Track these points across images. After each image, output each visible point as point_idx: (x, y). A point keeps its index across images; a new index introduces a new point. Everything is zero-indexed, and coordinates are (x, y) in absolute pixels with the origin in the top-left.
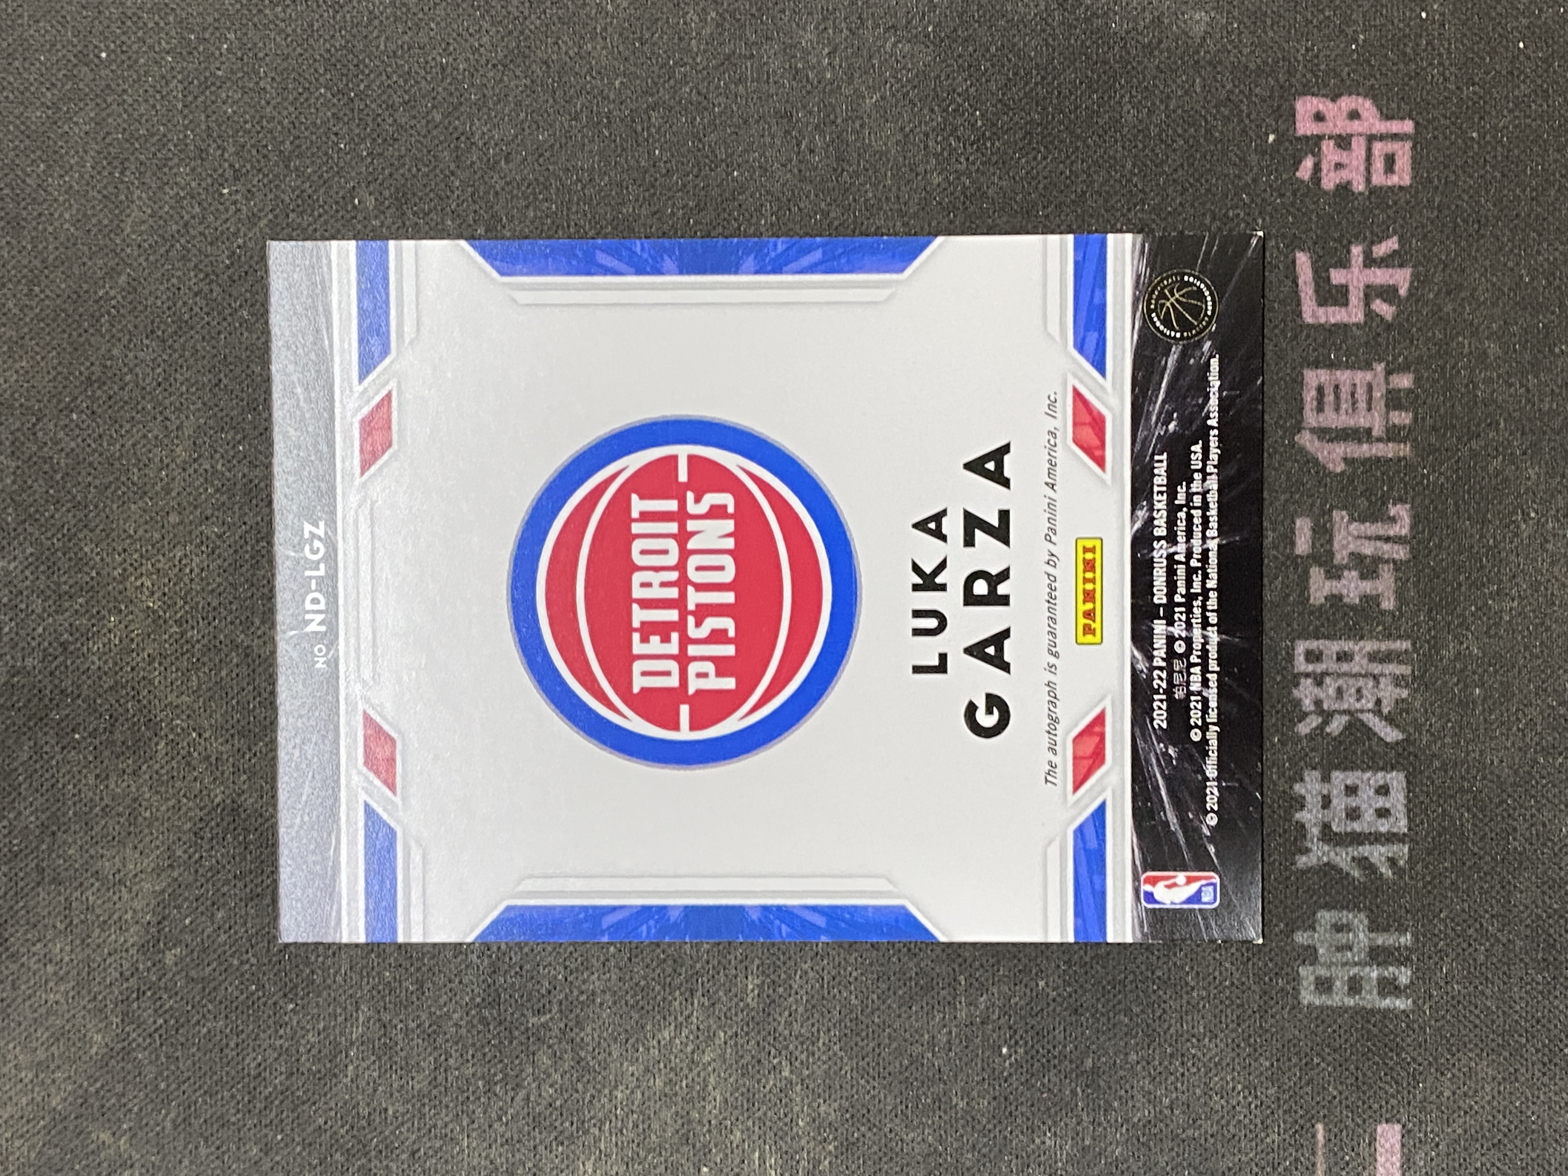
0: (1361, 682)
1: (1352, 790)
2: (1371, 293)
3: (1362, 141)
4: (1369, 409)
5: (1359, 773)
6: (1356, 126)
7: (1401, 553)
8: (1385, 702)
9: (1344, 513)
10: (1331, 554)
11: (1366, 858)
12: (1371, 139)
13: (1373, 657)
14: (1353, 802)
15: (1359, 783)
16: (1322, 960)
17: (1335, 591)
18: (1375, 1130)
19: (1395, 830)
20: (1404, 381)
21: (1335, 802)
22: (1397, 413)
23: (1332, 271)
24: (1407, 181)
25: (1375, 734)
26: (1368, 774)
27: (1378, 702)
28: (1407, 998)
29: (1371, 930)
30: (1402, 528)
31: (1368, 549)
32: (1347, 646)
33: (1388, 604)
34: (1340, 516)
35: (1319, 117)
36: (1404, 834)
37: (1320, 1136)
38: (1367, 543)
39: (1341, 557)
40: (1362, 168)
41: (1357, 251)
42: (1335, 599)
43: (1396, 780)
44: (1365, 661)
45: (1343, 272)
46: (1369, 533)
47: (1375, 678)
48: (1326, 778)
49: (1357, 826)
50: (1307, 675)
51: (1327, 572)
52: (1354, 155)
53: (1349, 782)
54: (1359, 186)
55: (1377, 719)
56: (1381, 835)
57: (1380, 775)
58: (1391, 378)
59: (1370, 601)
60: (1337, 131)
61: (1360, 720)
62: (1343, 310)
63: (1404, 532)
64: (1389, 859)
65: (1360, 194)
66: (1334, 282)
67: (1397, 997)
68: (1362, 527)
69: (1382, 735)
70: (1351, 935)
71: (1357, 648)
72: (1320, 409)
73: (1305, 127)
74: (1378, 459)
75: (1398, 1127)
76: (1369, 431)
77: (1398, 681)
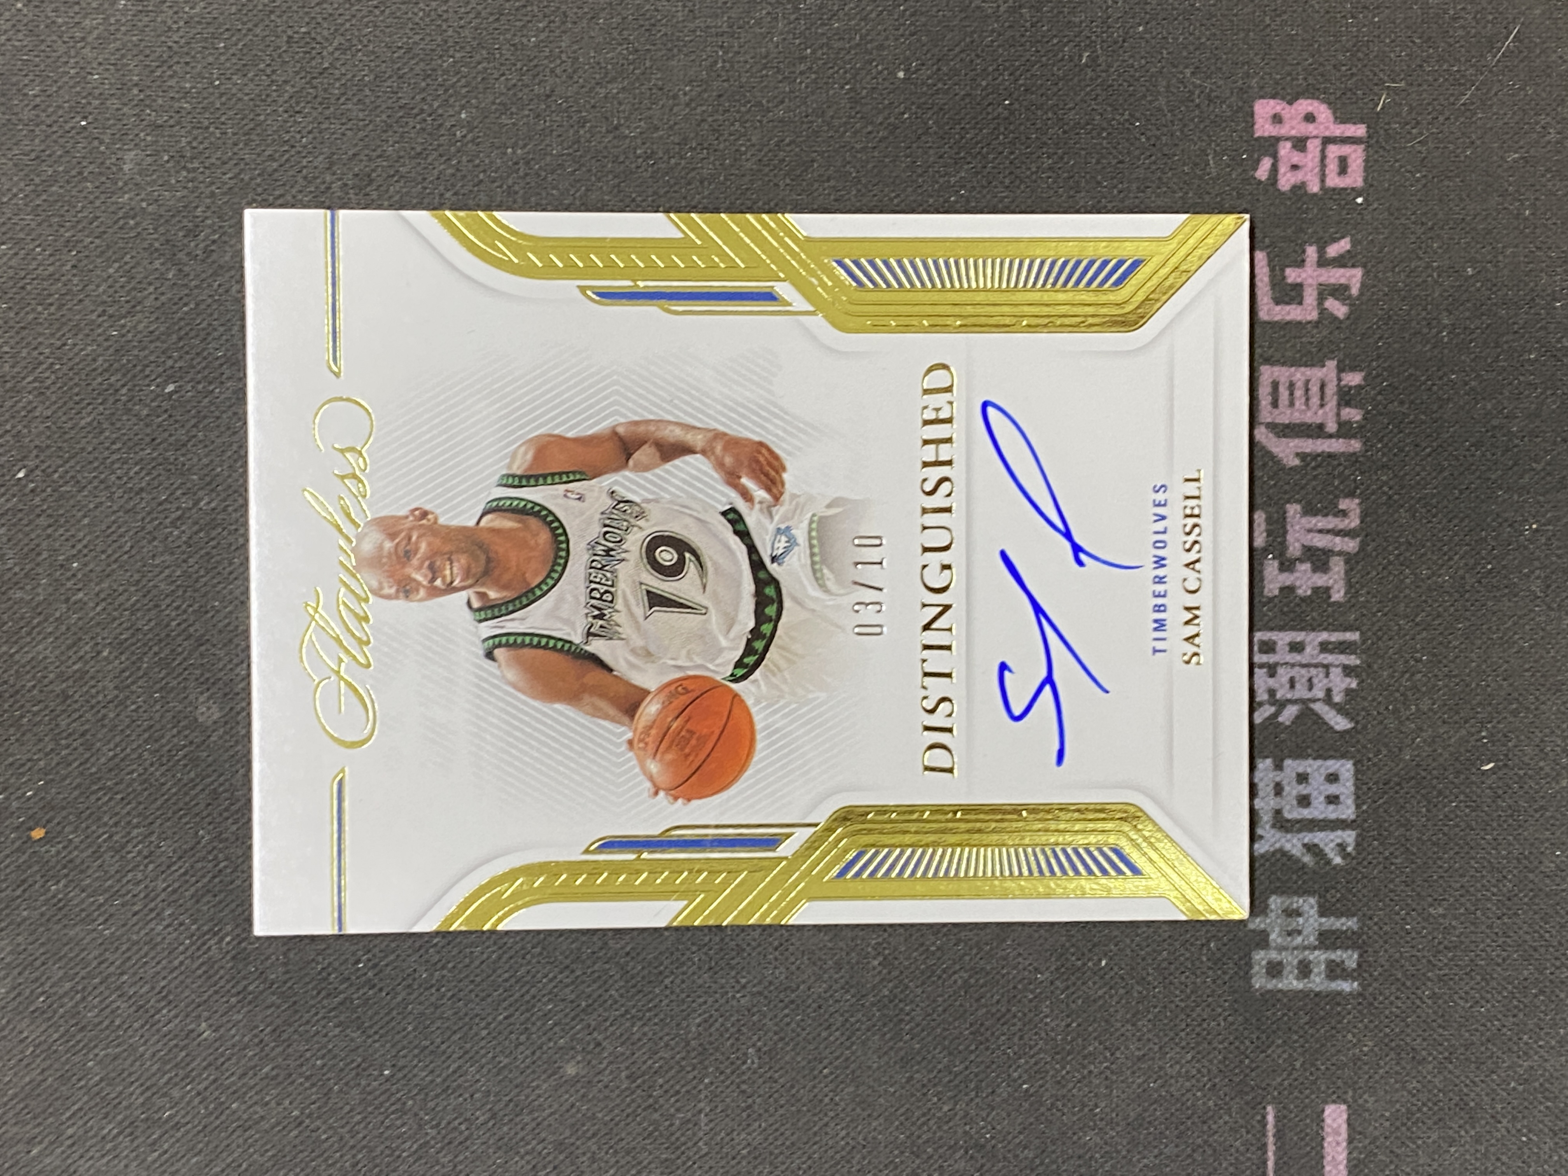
0: (1313, 671)
1: (1302, 778)
2: (1326, 291)
3: (1317, 142)
4: (1322, 406)
5: (1310, 761)
6: (1311, 129)
7: (1351, 545)
8: (1334, 692)
9: (1298, 507)
10: (1283, 545)
11: (1316, 845)
12: (1327, 141)
13: (1325, 647)
14: (1303, 789)
15: (1309, 770)
16: (1273, 945)
17: (1288, 583)
18: (1323, 1111)
19: (1344, 817)
20: (1354, 379)
21: (1287, 789)
22: (1348, 410)
23: (1288, 271)
24: (1359, 183)
25: (1326, 723)
26: (1319, 762)
27: (1329, 691)
28: (1354, 979)
29: (1322, 914)
30: (1353, 522)
31: (1320, 541)
32: (1299, 636)
33: (1338, 595)
34: (1293, 510)
35: (1277, 119)
36: (1354, 821)
37: (1270, 1118)
38: (1319, 536)
39: (1294, 549)
40: (1317, 170)
41: (1311, 252)
42: (1288, 590)
43: (1346, 768)
44: (1316, 652)
45: (1298, 270)
46: (1320, 525)
47: (1327, 667)
48: (1279, 767)
49: (1306, 813)
50: (1261, 666)
51: (1282, 564)
52: (1310, 156)
53: (1301, 770)
54: (1314, 188)
55: (1327, 708)
56: (1332, 821)
57: (1330, 762)
58: (1343, 375)
59: (1322, 593)
60: (1293, 133)
61: (1312, 710)
62: (1299, 308)
63: (1353, 525)
64: (1339, 845)
65: (1315, 195)
66: (1290, 280)
67: (1345, 979)
68: (1314, 520)
69: (1332, 723)
70: (1301, 920)
71: (1308, 639)
72: (1275, 404)
73: (1263, 128)
74: (1330, 456)
75: (1344, 1107)
76: (1321, 427)
77: (1348, 671)
